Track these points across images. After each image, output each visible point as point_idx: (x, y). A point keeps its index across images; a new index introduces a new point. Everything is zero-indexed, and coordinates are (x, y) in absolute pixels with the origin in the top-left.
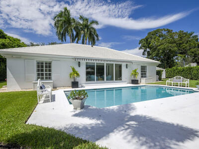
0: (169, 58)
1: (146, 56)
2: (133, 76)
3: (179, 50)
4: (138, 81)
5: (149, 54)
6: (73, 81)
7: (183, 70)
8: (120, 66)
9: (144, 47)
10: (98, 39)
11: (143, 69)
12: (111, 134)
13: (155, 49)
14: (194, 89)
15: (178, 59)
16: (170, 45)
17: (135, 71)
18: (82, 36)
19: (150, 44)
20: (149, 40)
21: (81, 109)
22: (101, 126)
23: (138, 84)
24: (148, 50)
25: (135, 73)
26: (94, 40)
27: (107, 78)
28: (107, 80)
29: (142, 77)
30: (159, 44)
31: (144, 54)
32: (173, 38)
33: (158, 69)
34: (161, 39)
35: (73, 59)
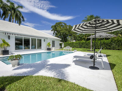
0: (65, 37)
1: (55, 35)
2: (48, 46)
3: (69, 34)
4: (50, 49)
5: (56, 34)
6: (4, 50)
7: (71, 44)
8: (40, 40)
9: (54, 30)
10: (23, 20)
11: (53, 42)
12: (39, 72)
13: (59, 32)
14: (73, 51)
15: (69, 38)
16: (66, 31)
17: (49, 43)
18: (9, 15)
19: (57, 29)
20: (56, 27)
21: (18, 66)
22: (33, 70)
23: (50, 50)
24: (56, 32)
25: (49, 45)
26: (20, 20)
27: (31, 48)
28: (32, 49)
29: (53, 47)
30: (61, 30)
31: (54, 34)
32: (67, 28)
33: (60, 42)
34: (62, 27)
35: (3, 33)
